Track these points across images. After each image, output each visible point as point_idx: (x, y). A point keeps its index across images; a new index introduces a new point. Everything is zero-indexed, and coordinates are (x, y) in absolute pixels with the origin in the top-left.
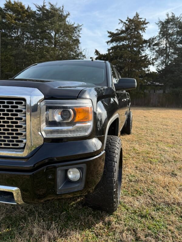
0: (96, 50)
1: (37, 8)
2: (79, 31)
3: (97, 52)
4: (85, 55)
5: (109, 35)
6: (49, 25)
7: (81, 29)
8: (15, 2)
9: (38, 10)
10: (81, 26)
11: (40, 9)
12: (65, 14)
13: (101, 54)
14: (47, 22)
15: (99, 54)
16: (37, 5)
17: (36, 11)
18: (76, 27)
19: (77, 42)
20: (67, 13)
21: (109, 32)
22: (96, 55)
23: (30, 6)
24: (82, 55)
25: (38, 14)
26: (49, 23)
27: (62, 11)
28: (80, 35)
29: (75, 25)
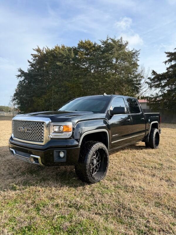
0: (153, 71)
1: (102, 42)
2: (137, 56)
3: (154, 72)
4: (143, 76)
5: (167, 55)
6: (109, 56)
7: (139, 54)
8: (85, 41)
9: (103, 44)
10: (138, 51)
11: (104, 43)
12: (124, 43)
13: (158, 74)
14: (107, 54)
15: (157, 74)
16: (101, 40)
17: (101, 44)
18: (134, 53)
19: (135, 65)
20: (126, 42)
21: (166, 53)
22: (153, 75)
23: (96, 43)
24: (140, 76)
25: (102, 47)
26: (110, 54)
27: (122, 42)
28: (138, 59)
29: (134, 52)
